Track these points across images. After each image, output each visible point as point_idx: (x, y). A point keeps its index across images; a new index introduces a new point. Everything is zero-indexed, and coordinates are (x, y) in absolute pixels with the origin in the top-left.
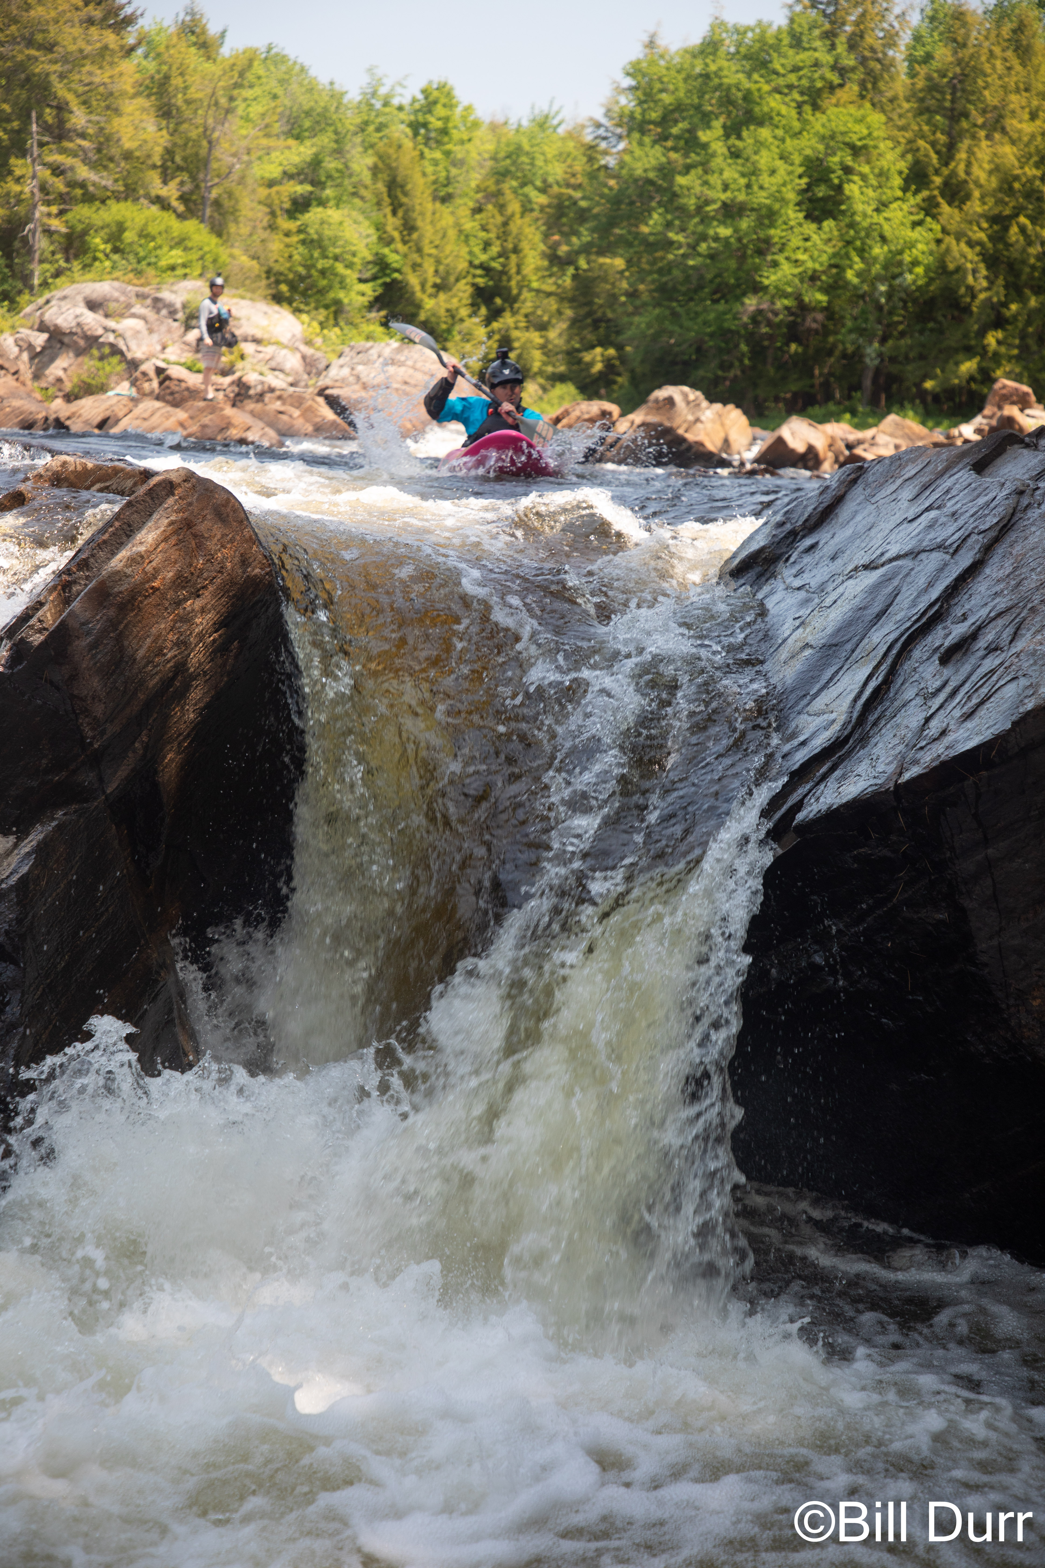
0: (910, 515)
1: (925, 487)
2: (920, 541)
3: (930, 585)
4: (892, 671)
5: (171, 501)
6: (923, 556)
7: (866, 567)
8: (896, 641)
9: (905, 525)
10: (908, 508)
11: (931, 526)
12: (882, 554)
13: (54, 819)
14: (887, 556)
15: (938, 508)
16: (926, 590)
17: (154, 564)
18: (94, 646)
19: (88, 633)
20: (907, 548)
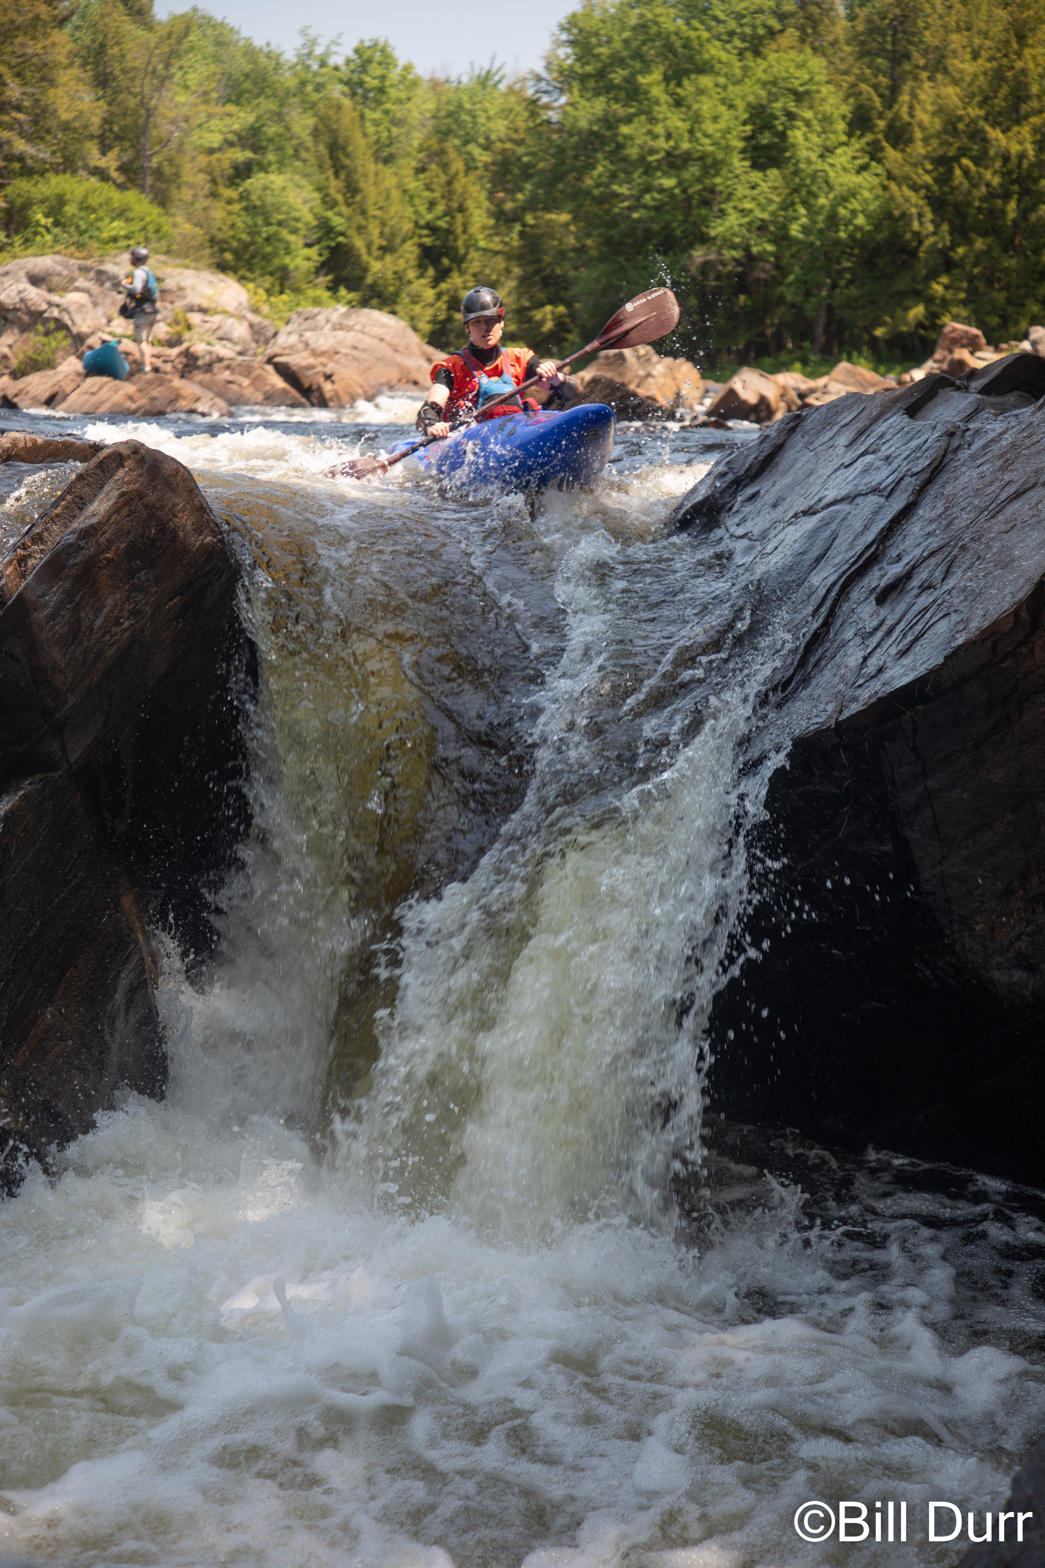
0: (847, 460)
1: (861, 433)
2: (857, 485)
3: (866, 528)
4: (832, 613)
5: (121, 473)
6: (859, 500)
7: (805, 513)
8: (834, 584)
9: (842, 471)
10: (845, 453)
11: (866, 471)
12: (820, 500)
13: (20, 789)
14: (825, 501)
15: (873, 452)
16: (862, 533)
17: (107, 535)
18: (52, 617)
19: (46, 605)
20: (844, 493)
